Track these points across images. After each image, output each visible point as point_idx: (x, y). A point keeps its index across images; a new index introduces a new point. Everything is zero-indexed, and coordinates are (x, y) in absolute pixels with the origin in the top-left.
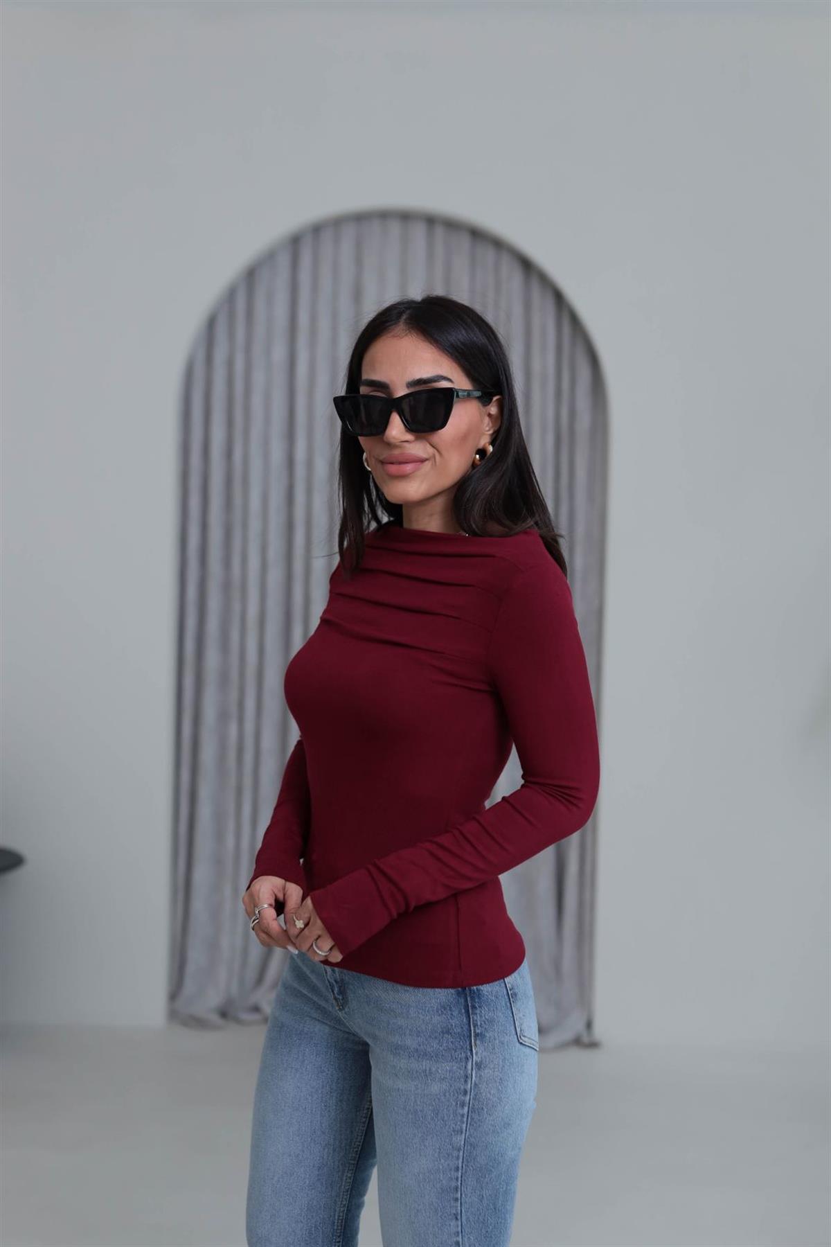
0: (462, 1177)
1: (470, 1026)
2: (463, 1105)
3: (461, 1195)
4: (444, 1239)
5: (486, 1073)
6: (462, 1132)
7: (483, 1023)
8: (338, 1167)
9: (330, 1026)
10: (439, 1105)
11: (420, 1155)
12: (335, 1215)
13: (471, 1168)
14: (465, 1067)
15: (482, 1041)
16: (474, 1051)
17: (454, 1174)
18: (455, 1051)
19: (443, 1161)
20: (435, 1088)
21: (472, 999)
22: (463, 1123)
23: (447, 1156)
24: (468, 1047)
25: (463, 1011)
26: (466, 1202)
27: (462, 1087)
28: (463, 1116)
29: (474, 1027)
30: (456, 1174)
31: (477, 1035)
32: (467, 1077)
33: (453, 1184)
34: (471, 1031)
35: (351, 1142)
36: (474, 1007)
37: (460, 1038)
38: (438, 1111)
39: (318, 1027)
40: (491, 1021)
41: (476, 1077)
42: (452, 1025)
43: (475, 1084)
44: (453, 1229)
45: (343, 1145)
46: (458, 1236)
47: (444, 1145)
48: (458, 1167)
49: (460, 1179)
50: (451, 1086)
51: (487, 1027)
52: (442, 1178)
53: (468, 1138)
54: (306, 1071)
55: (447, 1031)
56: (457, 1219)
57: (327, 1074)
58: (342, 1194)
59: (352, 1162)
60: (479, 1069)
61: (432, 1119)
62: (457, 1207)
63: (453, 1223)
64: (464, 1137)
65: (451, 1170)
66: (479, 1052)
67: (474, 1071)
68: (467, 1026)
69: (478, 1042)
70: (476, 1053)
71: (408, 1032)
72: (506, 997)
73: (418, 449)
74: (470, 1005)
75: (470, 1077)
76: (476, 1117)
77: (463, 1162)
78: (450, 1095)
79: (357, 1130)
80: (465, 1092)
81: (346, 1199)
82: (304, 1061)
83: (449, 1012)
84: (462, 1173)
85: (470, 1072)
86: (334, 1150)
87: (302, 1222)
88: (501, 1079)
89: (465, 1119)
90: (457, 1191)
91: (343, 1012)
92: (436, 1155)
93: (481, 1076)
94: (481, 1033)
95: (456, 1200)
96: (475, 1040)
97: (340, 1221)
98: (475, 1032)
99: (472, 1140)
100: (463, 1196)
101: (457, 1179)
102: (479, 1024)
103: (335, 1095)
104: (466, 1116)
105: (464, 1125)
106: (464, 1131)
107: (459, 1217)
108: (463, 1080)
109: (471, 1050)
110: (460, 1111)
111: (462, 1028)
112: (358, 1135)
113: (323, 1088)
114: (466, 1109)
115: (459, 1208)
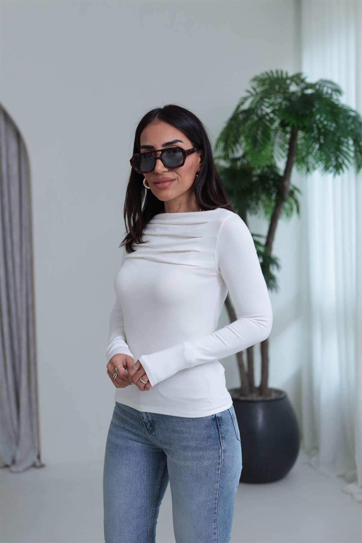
0: (218, 503)
1: (219, 434)
2: (218, 470)
3: (217, 511)
4: (209, 532)
5: (227, 454)
6: (218, 482)
7: (224, 432)
8: (149, 506)
9: (141, 443)
10: (208, 471)
11: (200, 495)
12: (148, 528)
13: (221, 498)
14: (219, 452)
15: (224, 439)
16: (222, 445)
17: (215, 502)
18: (214, 446)
19: (210, 496)
20: (206, 463)
21: (219, 421)
22: (219, 478)
23: (211, 494)
24: (219, 443)
25: (216, 427)
26: (219, 514)
27: (218, 462)
28: (218, 474)
29: (221, 434)
30: (215, 501)
31: (222, 438)
32: (220, 457)
33: (214, 506)
34: (220, 436)
35: (154, 494)
36: (220, 425)
37: (216, 440)
38: (208, 474)
39: (136, 444)
40: (227, 431)
41: (223, 456)
42: (211, 434)
43: (223, 459)
44: (213, 527)
45: (150, 496)
46: (215, 530)
47: (210, 489)
48: (216, 498)
49: (217, 504)
50: (213, 462)
51: (226, 433)
52: (209, 504)
53: (221, 484)
54: (131, 464)
55: (209, 437)
56: (215, 522)
57: (142, 465)
58: (151, 518)
59: (155, 503)
60: (224, 453)
61: (205, 477)
62: (215, 517)
63: (213, 524)
64: (219, 484)
65: (213, 500)
66: (224, 445)
67: (222, 454)
68: (218, 434)
69: (223, 441)
70: (223, 446)
71: (190, 439)
72: (231, 419)
73: (170, 175)
74: (218, 424)
75: (221, 456)
76: (224, 474)
77: (218, 496)
78: (212, 466)
79: (156, 488)
80: (219, 464)
81: (152, 520)
82: (130, 460)
83: (210, 429)
84: (218, 501)
85: (221, 454)
86: (147, 499)
87: (134, 534)
88: (233, 456)
89: (219, 476)
90: (216, 509)
91: (151, 435)
92: (207, 494)
93: (225, 456)
94: (224, 436)
95: (215, 513)
96: (222, 440)
97: (150, 530)
98: (221, 436)
99: (222, 485)
100: (218, 511)
101: (216, 504)
102: (223, 432)
103: (146, 474)
104: (220, 475)
105: (219, 479)
106: (219, 481)
107: (216, 521)
108: (218, 458)
109: (221, 445)
110: (217, 472)
111: (216, 435)
112: (156, 491)
113: (140, 471)
114: (220, 471)
115: (216, 517)
